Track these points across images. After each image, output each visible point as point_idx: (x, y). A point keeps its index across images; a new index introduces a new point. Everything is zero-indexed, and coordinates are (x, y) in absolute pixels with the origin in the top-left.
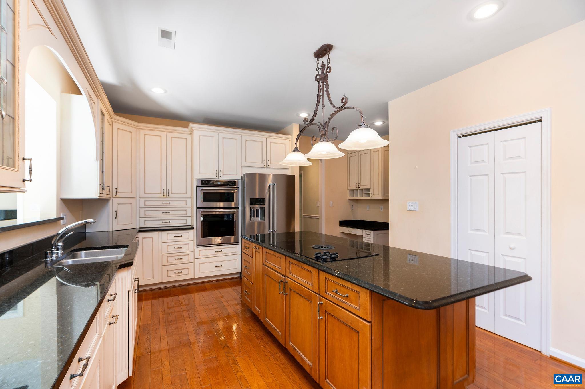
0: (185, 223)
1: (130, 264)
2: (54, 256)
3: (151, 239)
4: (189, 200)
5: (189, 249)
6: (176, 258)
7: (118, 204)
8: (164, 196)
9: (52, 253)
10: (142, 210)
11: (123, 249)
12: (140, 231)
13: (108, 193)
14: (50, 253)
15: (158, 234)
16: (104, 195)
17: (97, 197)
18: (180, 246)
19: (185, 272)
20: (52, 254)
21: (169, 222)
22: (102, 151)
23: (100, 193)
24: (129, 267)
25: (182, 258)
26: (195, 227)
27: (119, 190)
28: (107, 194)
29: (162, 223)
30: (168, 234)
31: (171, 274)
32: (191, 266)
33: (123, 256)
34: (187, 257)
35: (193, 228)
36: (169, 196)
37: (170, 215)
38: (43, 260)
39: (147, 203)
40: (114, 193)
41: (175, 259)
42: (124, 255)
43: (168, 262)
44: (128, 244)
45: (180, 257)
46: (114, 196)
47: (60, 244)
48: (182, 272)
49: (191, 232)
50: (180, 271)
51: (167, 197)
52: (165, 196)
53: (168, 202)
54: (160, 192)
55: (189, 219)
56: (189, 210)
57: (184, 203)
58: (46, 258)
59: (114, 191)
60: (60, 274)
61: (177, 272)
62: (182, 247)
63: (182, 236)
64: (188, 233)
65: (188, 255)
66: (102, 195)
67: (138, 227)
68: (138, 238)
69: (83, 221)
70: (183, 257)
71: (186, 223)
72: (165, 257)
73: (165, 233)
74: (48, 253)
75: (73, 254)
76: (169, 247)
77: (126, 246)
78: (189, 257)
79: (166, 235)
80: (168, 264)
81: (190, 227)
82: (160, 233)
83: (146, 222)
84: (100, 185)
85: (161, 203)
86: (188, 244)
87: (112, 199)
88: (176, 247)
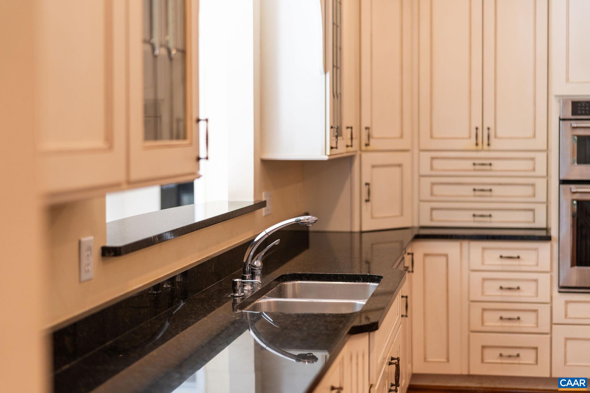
0: (531, 219)
1: (373, 327)
2: (248, 288)
3: (444, 259)
4: (541, 158)
5: (537, 295)
6: (506, 315)
7: (373, 166)
8: (477, 144)
9: (244, 282)
10: (426, 182)
11: (372, 284)
12: (418, 237)
13: (349, 144)
14: (240, 281)
15: (461, 246)
16: (342, 151)
17: (326, 158)
18: (514, 285)
19: (528, 357)
20: (243, 285)
21: (490, 216)
22: (337, 47)
23: (332, 148)
24: (371, 334)
25: (519, 318)
26: (554, 233)
27: (375, 133)
28: (347, 146)
29: (472, 219)
30: (484, 249)
31: (492, 356)
32: (542, 342)
33: (364, 303)
34: (533, 315)
35: (548, 238)
36: (489, 145)
37: (491, 196)
38: (230, 296)
39: (437, 164)
40: (364, 140)
41: (501, 318)
42: (366, 300)
43: (483, 323)
44: (382, 275)
45: (515, 315)
46: (364, 148)
47: (258, 263)
48: (518, 355)
49: (544, 248)
50: (514, 352)
51: (486, 147)
52: (480, 147)
53: (488, 162)
54: (466, 135)
55: (541, 210)
56: (541, 184)
57: (528, 165)
58: (235, 291)
59: (364, 133)
60: (257, 325)
61: (506, 352)
62: (518, 288)
63: (518, 257)
64: (536, 249)
65: (536, 311)
66: (335, 151)
67: (416, 224)
68: (412, 254)
69: (293, 220)
70: (521, 315)
71: (534, 221)
72: (476, 310)
73: (476, 247)
74: (236, 282)
75: (279, 285)
76: (487, 284)
77: (376, 279)
78: (539, 316)
79: (480, 250)
80: (483, 329)
81: (543, 233)
82: (465, 244)
83: (435, 213)
84: (332, 127)
85: (468, 165)
86: (536, 281)
87: (360, 156)
88: (505, 285)
